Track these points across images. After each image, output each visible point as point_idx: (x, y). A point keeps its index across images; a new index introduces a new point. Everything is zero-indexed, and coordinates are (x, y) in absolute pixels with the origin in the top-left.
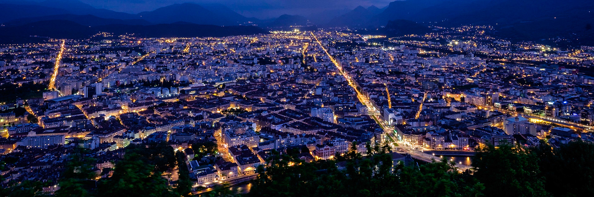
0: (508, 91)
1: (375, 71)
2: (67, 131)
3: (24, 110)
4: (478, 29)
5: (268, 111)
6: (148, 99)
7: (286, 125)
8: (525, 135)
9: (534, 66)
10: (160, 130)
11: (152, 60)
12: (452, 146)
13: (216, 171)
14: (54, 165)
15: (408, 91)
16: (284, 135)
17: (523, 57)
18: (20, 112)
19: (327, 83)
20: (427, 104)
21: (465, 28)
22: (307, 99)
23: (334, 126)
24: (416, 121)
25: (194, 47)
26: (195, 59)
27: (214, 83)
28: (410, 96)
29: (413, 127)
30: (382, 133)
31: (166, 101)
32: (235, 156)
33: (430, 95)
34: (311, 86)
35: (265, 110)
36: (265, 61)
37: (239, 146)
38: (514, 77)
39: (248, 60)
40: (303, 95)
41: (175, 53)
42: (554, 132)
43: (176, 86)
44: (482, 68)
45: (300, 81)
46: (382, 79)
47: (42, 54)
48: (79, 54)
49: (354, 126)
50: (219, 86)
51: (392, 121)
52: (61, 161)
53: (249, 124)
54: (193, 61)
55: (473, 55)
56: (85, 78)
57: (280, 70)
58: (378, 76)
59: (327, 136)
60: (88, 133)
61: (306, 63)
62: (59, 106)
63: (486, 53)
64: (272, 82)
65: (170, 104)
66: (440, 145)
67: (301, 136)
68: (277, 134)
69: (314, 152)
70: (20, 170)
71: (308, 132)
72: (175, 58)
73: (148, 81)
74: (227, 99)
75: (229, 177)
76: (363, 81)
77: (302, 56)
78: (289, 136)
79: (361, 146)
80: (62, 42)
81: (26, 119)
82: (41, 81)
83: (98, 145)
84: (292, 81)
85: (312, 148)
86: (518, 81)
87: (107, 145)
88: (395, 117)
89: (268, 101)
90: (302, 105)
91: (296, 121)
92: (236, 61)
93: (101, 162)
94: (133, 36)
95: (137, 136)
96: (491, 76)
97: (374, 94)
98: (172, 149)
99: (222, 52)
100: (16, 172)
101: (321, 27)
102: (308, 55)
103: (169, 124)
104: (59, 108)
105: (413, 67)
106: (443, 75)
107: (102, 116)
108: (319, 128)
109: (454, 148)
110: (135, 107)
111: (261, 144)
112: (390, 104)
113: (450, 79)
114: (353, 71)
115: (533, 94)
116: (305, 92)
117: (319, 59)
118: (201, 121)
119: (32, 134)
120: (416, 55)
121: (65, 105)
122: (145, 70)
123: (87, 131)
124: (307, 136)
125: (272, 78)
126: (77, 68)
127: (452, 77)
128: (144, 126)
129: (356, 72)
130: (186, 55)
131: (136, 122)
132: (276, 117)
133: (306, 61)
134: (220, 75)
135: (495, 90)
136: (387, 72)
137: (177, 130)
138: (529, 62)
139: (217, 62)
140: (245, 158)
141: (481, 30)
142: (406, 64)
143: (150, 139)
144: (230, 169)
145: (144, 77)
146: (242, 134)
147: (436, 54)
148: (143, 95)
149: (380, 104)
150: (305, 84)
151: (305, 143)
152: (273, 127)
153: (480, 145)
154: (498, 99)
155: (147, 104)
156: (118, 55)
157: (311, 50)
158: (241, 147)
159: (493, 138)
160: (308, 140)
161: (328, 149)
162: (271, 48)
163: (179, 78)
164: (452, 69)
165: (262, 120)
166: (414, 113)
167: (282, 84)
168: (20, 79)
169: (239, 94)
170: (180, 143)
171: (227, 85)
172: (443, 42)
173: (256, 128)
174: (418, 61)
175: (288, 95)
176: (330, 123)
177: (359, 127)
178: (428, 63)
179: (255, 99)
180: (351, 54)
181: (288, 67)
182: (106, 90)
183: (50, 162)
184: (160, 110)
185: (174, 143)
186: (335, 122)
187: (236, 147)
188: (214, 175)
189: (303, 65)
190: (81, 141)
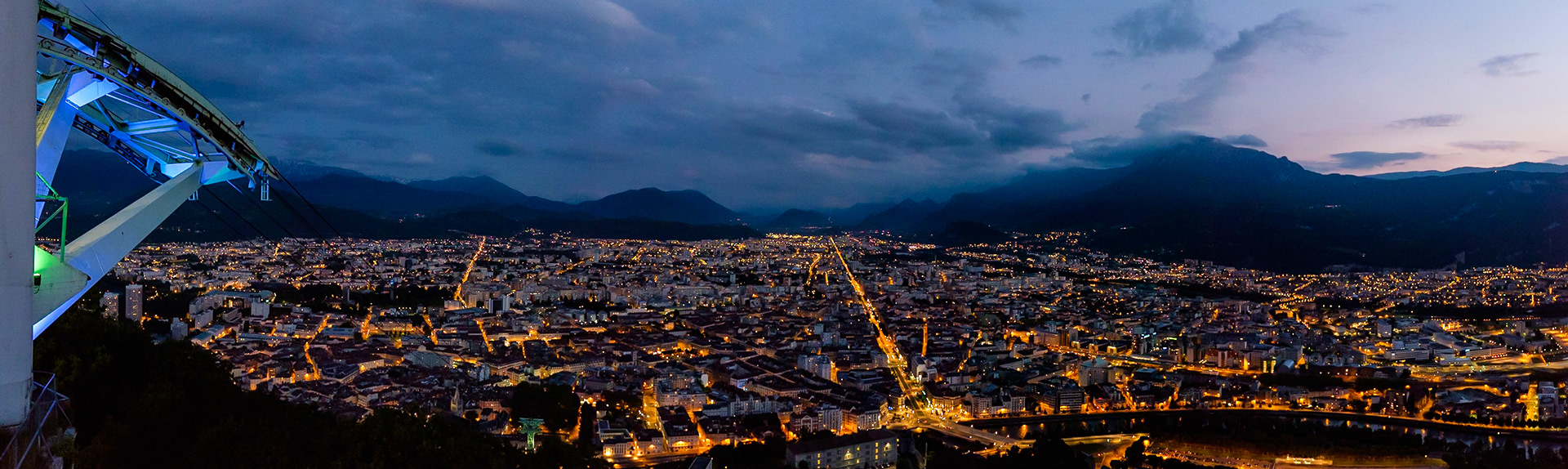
0: (1092, 323)
1: (913, 299)
2: (457, 353)
3: (423, 319)
4: (1070, 237)
5: (732, 357)
6: (565, 324)
7: (752, 380)
8: (1101, 385)
9: (1129, 287)
10: (569, 369)
11: (585, 270)
12: (1003, 411)
13: (631, 440)
14: (434, 390)
15: (956, 329)
16: (744, 396)
17: (1119, 275)
18: (417, 321)
19: (835, 317)
20: (979, 348)
21: (1053, 235)
22: (797, 341)
23: (829, 384)
24: (957, 374)
25: (648, 253)
26: (646, 272)
27: (662, 309)
28: (957, 337)
29: (952, 385)
30: (900, 396)
31: (587, 329)
32: (664, 422)
33: (986, 335)
34: (808, 321)
35: (727, 356)
36: (748, 278)
37: (672, 407)
38: (1105, 303)
39: (721, 277)
40: (792, 335)
41: (620, 261)
42: (1138, 376)
43: (608, 310)
44: (1066, 291)
45: (794, 313)
46: (920, 311)
47: (458, 252)
48: (497, 255)
49: (860, 385)
50: (669, 314)
51: (920, 376)
52: (443, 388)
53: (697, 375)
54: (641, 275)
55: (1057, 274)
56: (495, 288)
57: (766, 295)
58: (916, 307)
59: (812, 401)
60: (480, 359)
61: (811, 285)
62: (457, 320)
63: (1076, 270)
64: (750, 313)
65: (592, 335)
66: (984, 411)
67: (771, 398)
68: (736, 393)
69: (788, 425)
70: (400, 387)
71: (784, 393)
72: (620, 269)
73: (572, 298)
74: (676, 334)
75: (649, 453)
76: (892, 314)
77: (808, 273)
78: (751, 398)
79: (864, 417)
80: (482, 239)
81: (421, 330)
82: (448, 286)
83: (487, 377)
84: (780, 313)
85: (786, 419)
86: (1107, 308)
87: (499, 379)
88: (926, 370)
89: (736, 341)
90: (786, 350)
91: (769, 373)
92: (704, 278)
93: (485, 399)
94: (569, 236)
95: (537, 373)
96: (1075, 303)
97: (902, 335)
98: (579, 400)
99: (687, 264)
100: (395, 389)
101: (847, 229)
102: (818, 272)
103: (582, 362)
104: (457, 323)
105: (971, 293)
106: (1012, 303)
107: (502, 340)
108: (802, 387)
109: (1005, 414)
110: (545, 332)
111: (706, 407)
112: (924, 350)
113: (1020, 309)
114: (882, 298)
115: (1122, 326)
116: (797, 330)
117: (832, 279)
118: (628, 363)
119: (422, 349)
120: (980, 274)
121: (464, 319)
122: (572, 284)
123: (480, 356)
124: (781, 399)
125: (752, 306)
126: (491, 274)
127: (1023, 306)
128: (552, 361)
129: (884, 300)
130: (633, 265)
131: (541, 355)
132: (742, 367)
133: (813, 281)
134: (673, 298)
135: (1077, 323)
136: (931, 300)
137: (592, 373)
138: (1125, 281)
139: (676, 278)
140: (677, 427)
141: (1073, 238)
142: (962, 288)
143: (552, 380)
144: (651, 440)
145: (567, 293)
146: (682, 390)
147: (1008, 273)
148: (559, 318)
149: (908, 349)
150: (802, 318)
151: (777, 411)
152: (733, 382)
153: (1042, 407)
154: (1077, 335)
155: (561, 331)
156: (543, 261)
157: (823, 264)
158: (675, 408)
159: (1059, 394)
160: (782, 405)
161: (809, 421)
162: (760, 260)
163: (614, 297)
164: (1027, 293)
165: (716, 369)
166: (956, 364)
167: (765, 316)
168: (427, 282)
169: (696, 327)
170: (590, 393)
171: (681, 313)
172: (1022, 255)
173: (706, 381)
174: (982, 283)
175: (769, 333)
176: (824, 380)
177: (865, 387)
178: (995, 285)
179: (717, 338)
180: (883, 272)
181: (780, 290)
182: (517, 306)
183: (430, 386)
184: (576, 342)
185: (583, 391)
186: (833, 378)
187: (668, 408)
188: (627, 446)
189: (806, 287)
190: (471, 366)
